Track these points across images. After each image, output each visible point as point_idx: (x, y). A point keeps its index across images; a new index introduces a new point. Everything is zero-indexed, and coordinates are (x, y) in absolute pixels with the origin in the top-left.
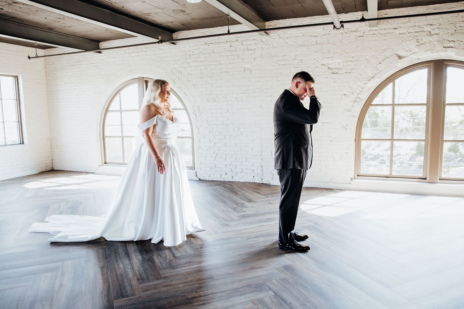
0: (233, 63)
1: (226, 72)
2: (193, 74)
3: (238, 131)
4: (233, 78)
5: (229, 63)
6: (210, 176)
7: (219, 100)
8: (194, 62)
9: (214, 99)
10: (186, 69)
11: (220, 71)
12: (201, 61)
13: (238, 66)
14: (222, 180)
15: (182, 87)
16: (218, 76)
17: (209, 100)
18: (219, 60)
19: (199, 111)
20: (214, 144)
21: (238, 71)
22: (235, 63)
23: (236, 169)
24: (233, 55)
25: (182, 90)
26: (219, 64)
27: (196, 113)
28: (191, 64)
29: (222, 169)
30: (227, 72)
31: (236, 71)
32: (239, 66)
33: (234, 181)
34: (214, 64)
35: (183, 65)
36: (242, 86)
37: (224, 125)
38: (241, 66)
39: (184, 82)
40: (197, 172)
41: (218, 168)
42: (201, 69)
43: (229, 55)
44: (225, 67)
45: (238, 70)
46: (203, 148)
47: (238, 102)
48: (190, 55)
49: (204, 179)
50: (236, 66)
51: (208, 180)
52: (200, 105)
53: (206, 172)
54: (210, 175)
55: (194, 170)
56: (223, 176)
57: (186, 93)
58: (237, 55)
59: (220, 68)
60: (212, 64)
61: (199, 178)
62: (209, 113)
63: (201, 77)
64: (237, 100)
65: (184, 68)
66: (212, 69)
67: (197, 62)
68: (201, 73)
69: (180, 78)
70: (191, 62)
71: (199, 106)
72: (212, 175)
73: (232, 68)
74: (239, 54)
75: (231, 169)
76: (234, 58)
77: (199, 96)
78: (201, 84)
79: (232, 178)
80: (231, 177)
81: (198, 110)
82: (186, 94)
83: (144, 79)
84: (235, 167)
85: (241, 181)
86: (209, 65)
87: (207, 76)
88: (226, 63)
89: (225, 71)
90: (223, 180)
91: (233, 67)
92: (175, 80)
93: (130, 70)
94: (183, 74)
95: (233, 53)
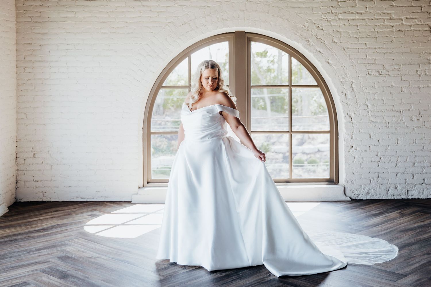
0: (413, 18)
1: (399, 31)
2: (344, 32)
3: (418, 120)
4: (412, 41)
5: (407, 18)
6: (368, 193)
7: (387, 73)
8: (345, 12)
9: (379, 72)
10: (331, 23)
11: (391, 30)
12: (358, 13)
13: (420, 23)
14: (390, 198)
15: (321, 51)
16: (387, 36)
17: (369, 73)
18: (389, 12)
19: (353, 90)
20: (378, 141)
21: (419, 31)
22: (415, 18)
23: (413, 178)
24: (412, 6)
25: (323, 56)
26: (389, 18)
27: (347, 94)
28: (341, 16)
29: (389, 180)
30: (402, 31)
31: (417, 30)
32: (423, 23)
33: (410, 197)
34: (381, 17)
35: (325, 16)
36: (426, 53)
37: (395, 111)
38: (425, 23)
39: (326, 43)
40: (346, 187)
41: (384, 179)
42: (358, 24)
43: (406, 6)
44: (398, 24)
45: (421, 29)
46: (357, 149)
47: (420, 76)
48: (338, 2)
49: (358, 199)
50: (418, 23)
51: (364, 198)
52: (354, 81)
53: (361, 186)
54: (368, 191)
55: (337, 184)
56: (391, 192)
57: (330, 61)
58: (419, 6)
59: (390, 24)
60: (377, 17)
61: (349, 196)
62: (369, 93)
63: (356, 38)
64: (418, 74)
65: (327, 21)
66: (376, 25)
67: (352, 13)
68: (358, 31)
69: (318, 37)
70: (340, 13)
71: (352, 82)
72: (372, 192)
73: (410, 26)
74: (423, 5)
75: (406, 180)
76: (414, 11)
77: (353, 66)
78: (357, 48)
79: (408, 193)
80: (404, 191)
81: (351, 89)
82: (329, 63)
83: (247, 35)
84: (412, 175)
85: (421, 197)
86: (372, 19)
87: (368, 36)
88: (401, 17)
89: (398, 29)
90: (392, 198)
91: (413, 24)
92: (309, 40)
93: (223, 19)
94: (325, 31)
95: (412, 4)
